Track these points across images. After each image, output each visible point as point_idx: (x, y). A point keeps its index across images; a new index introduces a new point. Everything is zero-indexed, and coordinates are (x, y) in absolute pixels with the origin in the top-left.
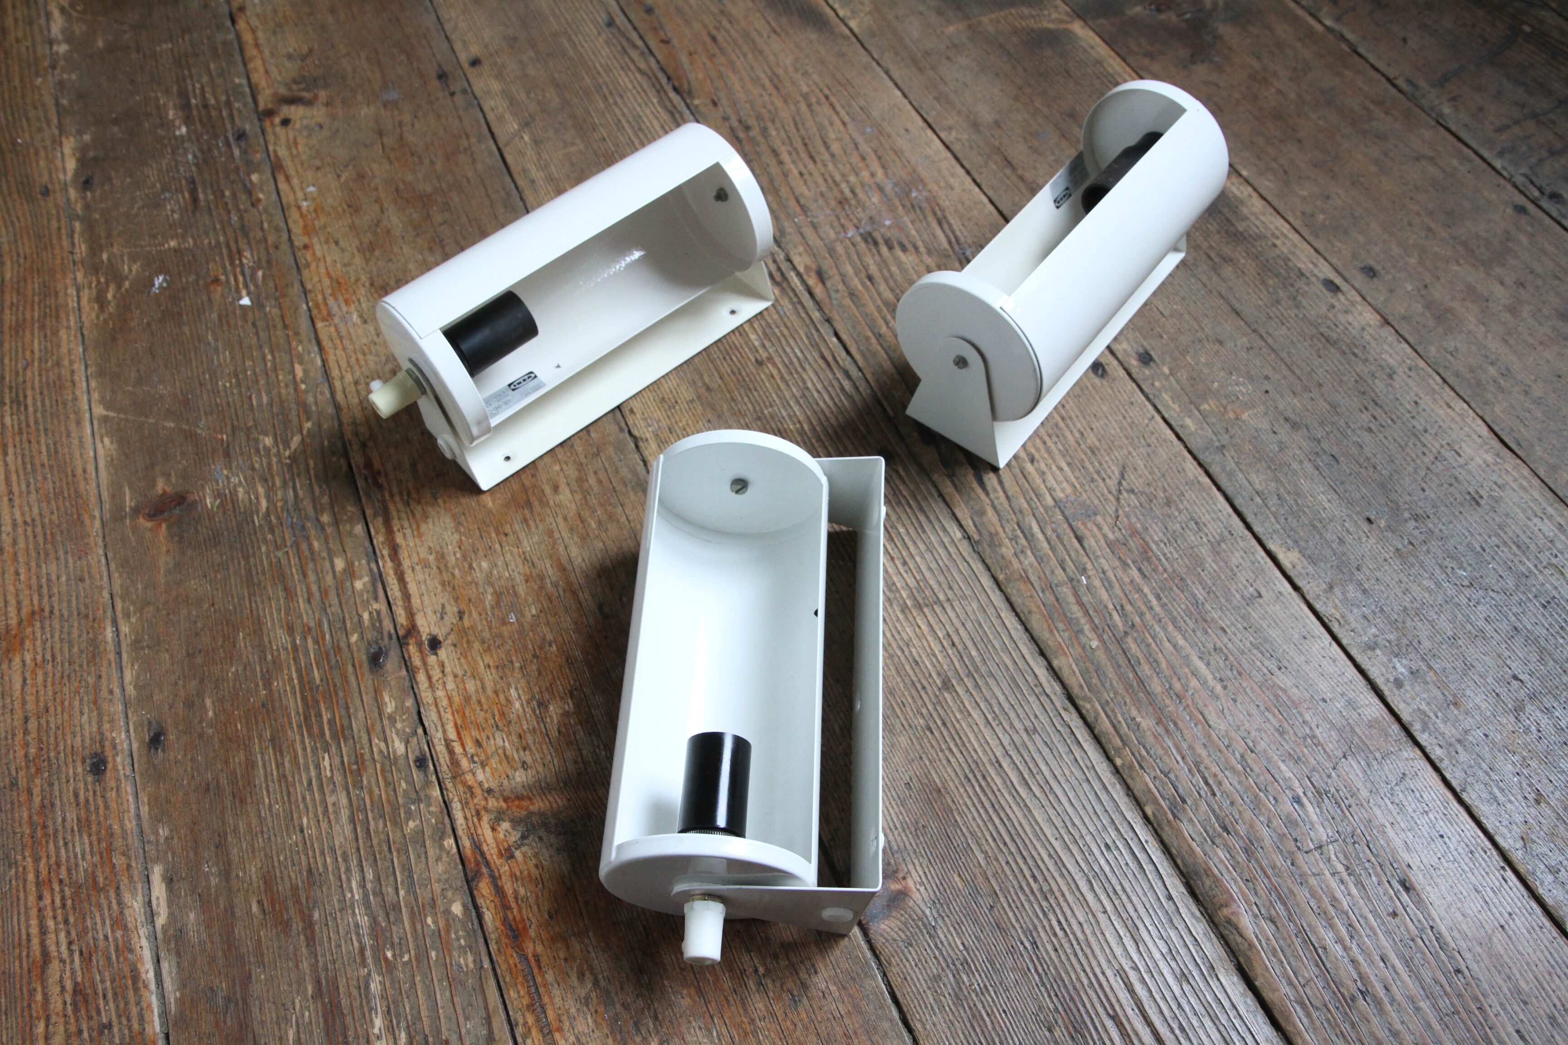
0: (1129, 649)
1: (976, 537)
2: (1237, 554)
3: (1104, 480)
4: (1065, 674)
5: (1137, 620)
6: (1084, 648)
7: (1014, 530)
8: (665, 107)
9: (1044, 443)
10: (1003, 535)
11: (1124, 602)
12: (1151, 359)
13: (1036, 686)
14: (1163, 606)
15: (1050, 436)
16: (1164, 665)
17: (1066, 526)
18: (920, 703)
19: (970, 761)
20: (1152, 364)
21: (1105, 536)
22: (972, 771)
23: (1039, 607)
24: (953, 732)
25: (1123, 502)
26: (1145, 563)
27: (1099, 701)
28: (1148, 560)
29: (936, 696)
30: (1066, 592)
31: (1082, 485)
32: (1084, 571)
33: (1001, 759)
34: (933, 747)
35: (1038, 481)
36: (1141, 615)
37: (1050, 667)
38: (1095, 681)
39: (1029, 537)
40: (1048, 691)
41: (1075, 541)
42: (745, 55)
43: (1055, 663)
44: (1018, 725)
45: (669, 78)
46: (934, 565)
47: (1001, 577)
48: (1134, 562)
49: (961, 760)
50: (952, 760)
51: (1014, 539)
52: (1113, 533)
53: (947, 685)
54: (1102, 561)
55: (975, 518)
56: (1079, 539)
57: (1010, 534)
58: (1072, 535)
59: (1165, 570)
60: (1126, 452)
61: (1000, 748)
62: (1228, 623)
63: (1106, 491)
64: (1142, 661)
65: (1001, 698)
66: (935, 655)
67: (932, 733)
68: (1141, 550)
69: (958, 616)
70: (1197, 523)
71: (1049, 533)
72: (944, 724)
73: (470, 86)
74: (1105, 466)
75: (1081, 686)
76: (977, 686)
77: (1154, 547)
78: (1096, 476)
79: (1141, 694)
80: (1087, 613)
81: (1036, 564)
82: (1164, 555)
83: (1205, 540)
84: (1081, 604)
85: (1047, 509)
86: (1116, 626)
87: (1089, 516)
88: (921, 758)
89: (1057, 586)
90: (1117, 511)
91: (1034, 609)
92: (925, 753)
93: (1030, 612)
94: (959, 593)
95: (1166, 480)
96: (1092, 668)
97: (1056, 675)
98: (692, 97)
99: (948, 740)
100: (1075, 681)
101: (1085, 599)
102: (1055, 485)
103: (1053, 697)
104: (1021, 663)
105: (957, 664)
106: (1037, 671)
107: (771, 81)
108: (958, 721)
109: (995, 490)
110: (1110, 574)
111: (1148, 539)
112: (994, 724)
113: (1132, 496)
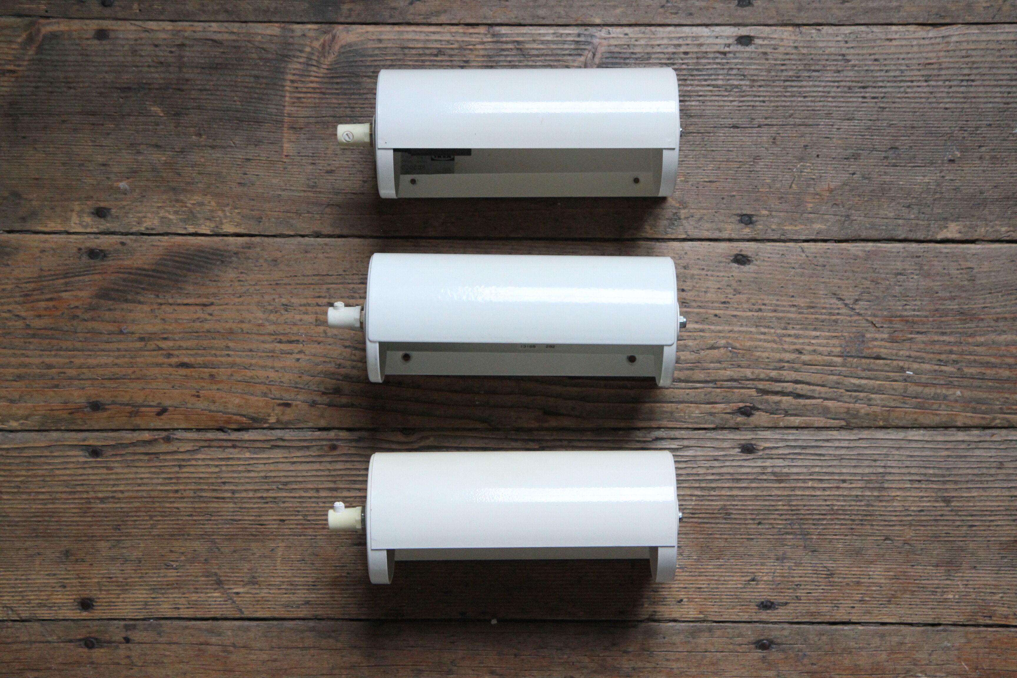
0: (971, 373)
1: (843, 423)
2: (936, 263)
3: (838, 314)
4: (969, 422)
5: (953, 356)
6: (956, 401)
7: (851, 396)
8: (263, 449)
9: (789, 336)
10: (851, 405)
11: (938, 357)
12: (750, 216)
13: (969, 445)
14: (952, 333)
15: (786, 329)
16: (993, 360)
17: (864, 361)
18: (950, 523)
19: (1004, 513)
20: (754, 219)
21: (882, 340)
22: (1011, 515)
23: (916, 413)
24: (981, 513)
25: (862, 312)
26: (915, 326)
27: (998, 413)
28: (914, 322)
29: (952, 511)
30: (913, 389)
31: (836, 331)
32: (902, 369)
33: (1011, 494)
34: (984, 530)
35: (820, 358)
36: (951, 352)
37: (959, 428)
38: (983, 408)
39: (859, 389)
40: (976, 439)
41: (878, 361)
42: (228, 348)
43: (959, 424)
44: (993, 471)
45: (221, 429)
46: (854, 463)
47: (881, 423)
48: (911, 333)
49: (1001, 517)
50: (999, 523)
51: (857, 400)
52: (883, 332)
53: (947, 500)
54: (901, 353)
55: (829, 416)
56: (878, 358)
57: (851, 400)
58: (872, 361)
59: (926, 317)
60: (822, 286)
61: (1004, 490)
62: (982, 301)
63: (848, 318)
64: (984, 371)
65: (969, 471)
66: (922, 497)
67: (975, 526)
68: (904, 323)
69: (899, 468)
70: (900, 274)
71: (863, 374)
72: (972, 516)
73: (124, 620)
74: (828, 306)
75: (983, 418)
76: (956, 482)
77: (905, 313)
78: (834, 317)
79: (1006, 385)
80: (934, 385)
81: (883, 396)
82: (914, 310)
83: (916, 277)
84: (926, 385)
85: (844, 365)
86: (952, 373)
87: (863, 341)
88: (989, 541)
89: (905, 392)
90: (867, 320)
91: (915, 416)
92: (986, 537)
93: (916, 420)
94: (882, 457)
95: (857, 272)
96: (973, 404)
97: (966, 428)
98: (266, 421)
99: (984, 518)
100: (977, 419)
101: (923, 380)
102: (829, 349)
103: (982, 439)
104: (949, 446)
105: (934, 486)
106: (960, 439)
107: (280, 342)
108: (975, 506)
109: (814, 391)
110: (913, 354)
111: (898, 313)
112: (985, 486)
113: (861, 303)
